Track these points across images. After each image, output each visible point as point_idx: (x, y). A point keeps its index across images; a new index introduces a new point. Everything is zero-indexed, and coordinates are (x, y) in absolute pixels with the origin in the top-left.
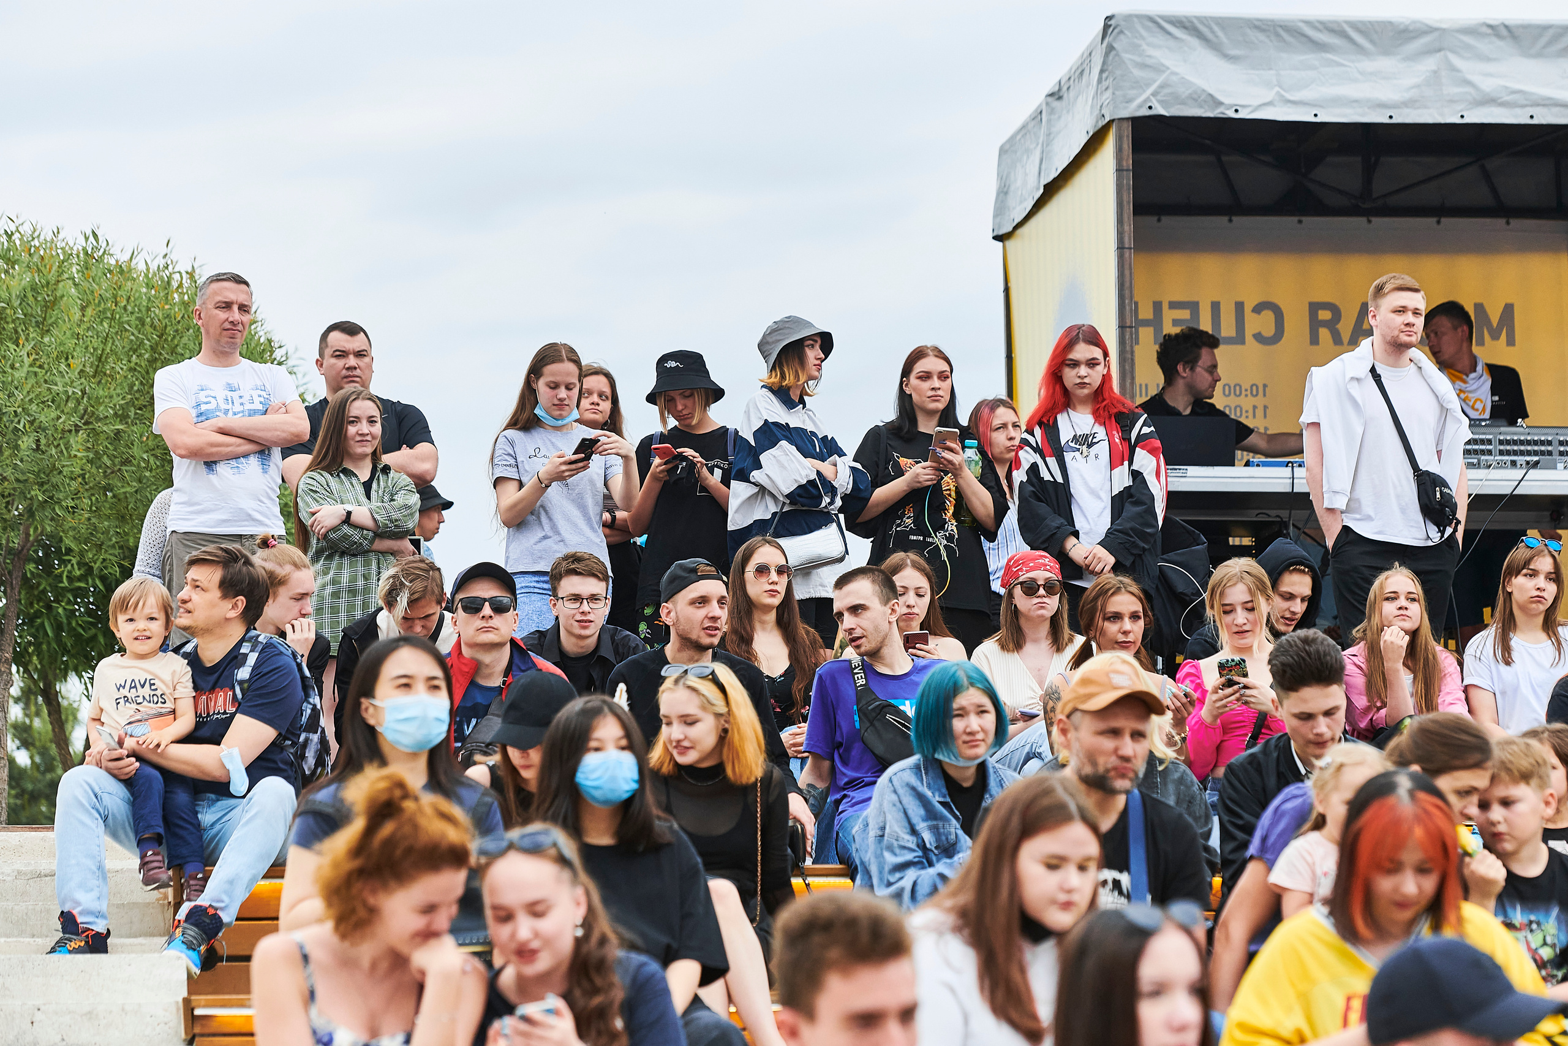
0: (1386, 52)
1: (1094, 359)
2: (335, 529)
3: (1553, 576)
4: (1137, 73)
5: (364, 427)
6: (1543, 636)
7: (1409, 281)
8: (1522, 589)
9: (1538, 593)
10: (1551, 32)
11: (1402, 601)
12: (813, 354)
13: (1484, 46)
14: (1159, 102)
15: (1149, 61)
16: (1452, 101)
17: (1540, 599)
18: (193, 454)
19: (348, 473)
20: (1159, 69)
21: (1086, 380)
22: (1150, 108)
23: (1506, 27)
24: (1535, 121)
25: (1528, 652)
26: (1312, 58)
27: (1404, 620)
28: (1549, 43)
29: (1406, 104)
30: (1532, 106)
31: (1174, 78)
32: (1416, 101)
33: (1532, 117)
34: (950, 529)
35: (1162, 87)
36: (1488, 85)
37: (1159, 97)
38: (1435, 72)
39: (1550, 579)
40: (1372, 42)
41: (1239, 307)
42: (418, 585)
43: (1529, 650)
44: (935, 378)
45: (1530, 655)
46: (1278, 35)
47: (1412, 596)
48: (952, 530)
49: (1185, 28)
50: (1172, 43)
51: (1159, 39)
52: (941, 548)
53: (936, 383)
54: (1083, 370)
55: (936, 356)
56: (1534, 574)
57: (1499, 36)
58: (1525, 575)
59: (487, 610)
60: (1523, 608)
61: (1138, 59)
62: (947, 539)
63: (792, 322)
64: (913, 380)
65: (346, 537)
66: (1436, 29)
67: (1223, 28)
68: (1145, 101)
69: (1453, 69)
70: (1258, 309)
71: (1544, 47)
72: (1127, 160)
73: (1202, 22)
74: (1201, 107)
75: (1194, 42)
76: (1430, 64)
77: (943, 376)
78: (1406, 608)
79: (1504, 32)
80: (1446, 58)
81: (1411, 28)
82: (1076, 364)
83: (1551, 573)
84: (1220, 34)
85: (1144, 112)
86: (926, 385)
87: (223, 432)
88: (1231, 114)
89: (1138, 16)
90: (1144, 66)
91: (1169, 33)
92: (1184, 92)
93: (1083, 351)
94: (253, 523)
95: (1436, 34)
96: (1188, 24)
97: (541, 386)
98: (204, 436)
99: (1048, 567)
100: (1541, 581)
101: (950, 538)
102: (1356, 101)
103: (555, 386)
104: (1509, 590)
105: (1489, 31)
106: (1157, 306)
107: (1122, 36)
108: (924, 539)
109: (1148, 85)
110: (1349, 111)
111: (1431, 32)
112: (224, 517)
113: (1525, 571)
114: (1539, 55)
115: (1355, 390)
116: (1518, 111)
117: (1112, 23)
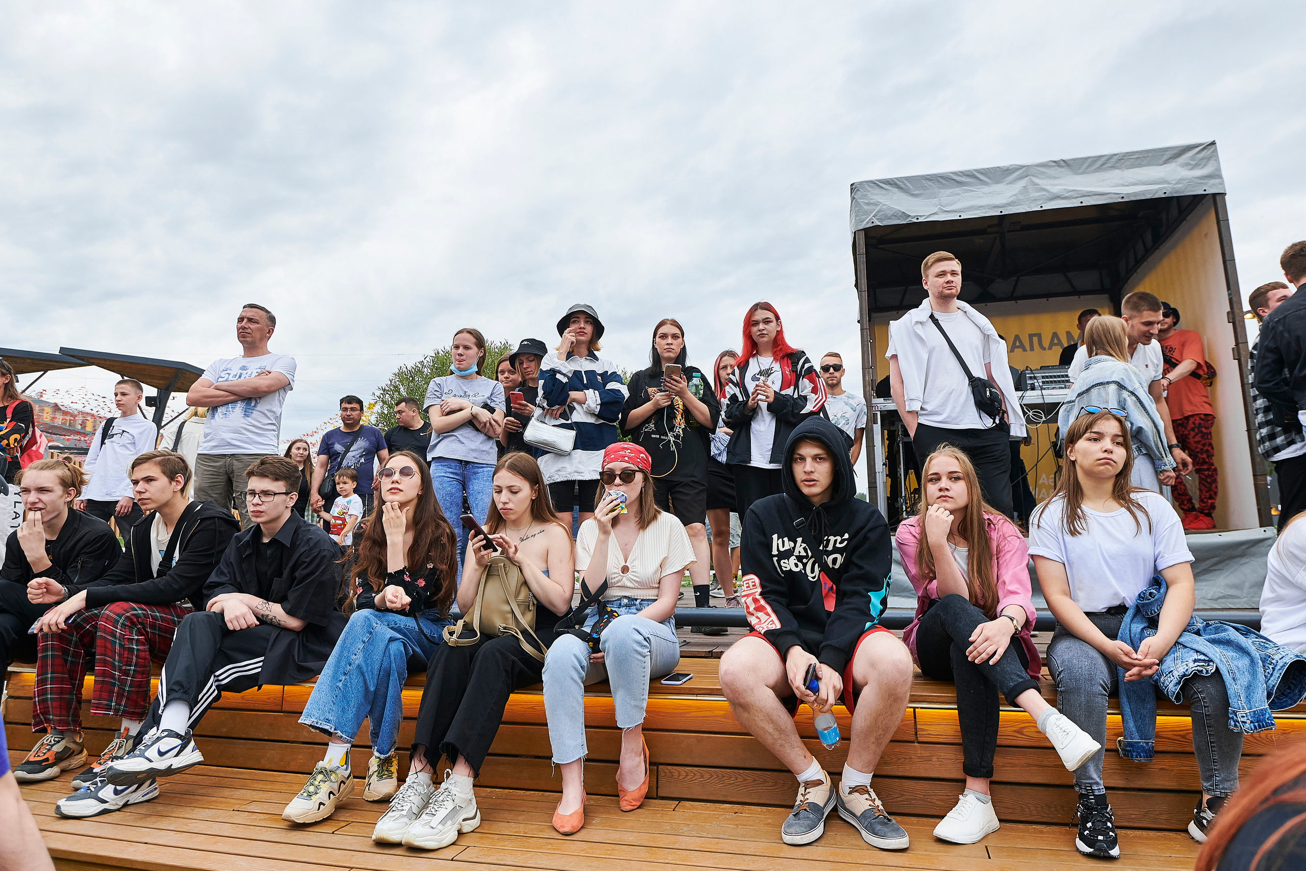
0: (998, 182)
1: (767, 318)
3: (1120, 440)
4: (866, 207)
6: (1113, 504)
8: (1085, 453)
9: (1105, 455)
10: (1090, 160)
11: (944, 482)
13: (1051, 172)
14: (877, 219)
15: (872, 201)
16: (1035, 200)
17: (1108, 462)
20: (875, 204)
21: (764, 332)
22: (873, 222)
23: (1063, 161)
24: (1084, 204)
25: (1097, 521)
26: (957, 190)
27: (946, 501)
28: (1089, 166)
29: (1009, 204)
30: (1081, 197)
31: (885, 207)
32: (1015, 202)
33: (1082, 202)
34: (677, 430)
35: (878, 212)
36: (1055, 190)
37: (877, 217)
38: (1025, 187)
39: (1118, 443)
40: (989, 178)
43: (1101, 520)
44: (670, 337)
45: (1100, 524)
46: (939, 181)
47: (955, 475)
48: (679, 432)
49: (890, 184)
50: (884, 192)
51: (878, 191)
52: (672, 441)
53: (670, 340)
54: (761, 326)
55: (671, 324)
56: (1098, 438)
57: (1059, 166)
58: (1089, 440)
60: (1089, 474)
61: (866, 201)
62: (675, 437)
64: (658, 339)
66: (1024, 166)
67: (910, 182)
68: (870, 220)
69: (1035, 184)
71: (1087, 168)
72: (863, 249)
73: (898, 180)
74: (899, 219)
75: (895, 190)
76: (1023, 183)
77: (675, 336)
78: (947, 489)
79: (1063, 164)
80: (1031, 179)
81: (1010, 168)
82: (757, 323)
83: (1118, 436)
84: (908, 184)
85: (870, 225)
86: (664, 342)
88: (915, 220)
89: (865, 182)
90: (869, 204)
91: (882, 188)
92: (890, 213)
93: (761, 315)
94: (234, 447)
95: (1024, 169)
96: (891, 182)
99: (626, 459)
100: (1107, 443)
101: (677, 437)
102: (982, 207)
104: (1073, 459)
105: (1054, 164)
107: (858, 192)
108: (660, 437)
109: (871, 212)
110: (977, 212)
111: (1021, 168)
112: (214, 444)
113: (1087, 435)
114: (1082, 173)
115: (919, 330)
116: (1074, 200)
117: (853, 188)
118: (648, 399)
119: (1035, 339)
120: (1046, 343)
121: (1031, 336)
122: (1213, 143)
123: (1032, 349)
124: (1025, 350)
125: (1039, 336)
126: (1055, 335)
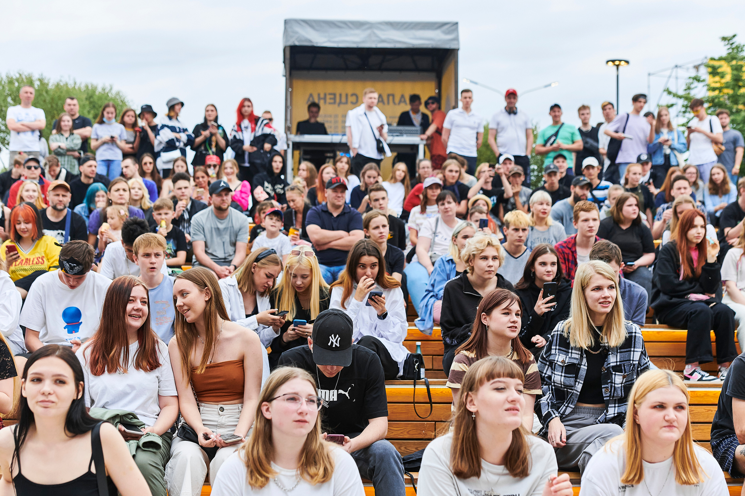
0: (358, 29)
2: (56, 149)
4: (291, 34)
5: (66, 123)
7: (373, 90)
10: (401, 24)
12: (177, 107)
13: (382, 27)
14: (296, 42)
15: (295, 31)
16: (374, 42)
18: (14, 130)
19: (62, 135)
20: (296, 33)
22: (294, 43)
23: (390, 22)
28: (401, 26)
29: (362, 42)
30: (394, 43)
31: (301, 35)
32: (365, 41)
35: (297, 37)
37: (297, 40)
38: (370, 34)
40: (354, 26)
41: (347, 95)
42: (51, 163)
44: (212, 111)
50: (301, 26)
51: (298, 25)
54: (246, 108)
55: (212, 106)
57: (387, 25)
59: (33, 169)
63: (174, 99)
64: (207, 111)
65: (59, 152)
67: (315, 23)
68: (293, 41)
69: (374, 33)
70: (352, 95)
73: (309, 21)
74: (307, 43)
75: (307, 26)
76: (368, 32)
77: (214, 111)
80: (372, 30)
81: (364, 23)
82: (244, 107)
87: (23, 125)
88: (316, 45)
90: (293, 32)
91: (301, 24)
92: (303, 39)
93: (246, 103)
97: (105, 114)
98: (18, 125)
103: (108, 113)
105: (385, 23)
106: (325, 95)
107: (291, 25)
109: (294, 37)
111: (369, 24)
115: (360, 118)
116: (391, 44)
117: (286, 22)
118: (201, 135)
119: (391, 98)
120: (397, 100)
121: (389, 96)
122: (457, 23)
123: (388, 103)
124: (384, 103)
125: (393, 95)
126: (403, 96)
